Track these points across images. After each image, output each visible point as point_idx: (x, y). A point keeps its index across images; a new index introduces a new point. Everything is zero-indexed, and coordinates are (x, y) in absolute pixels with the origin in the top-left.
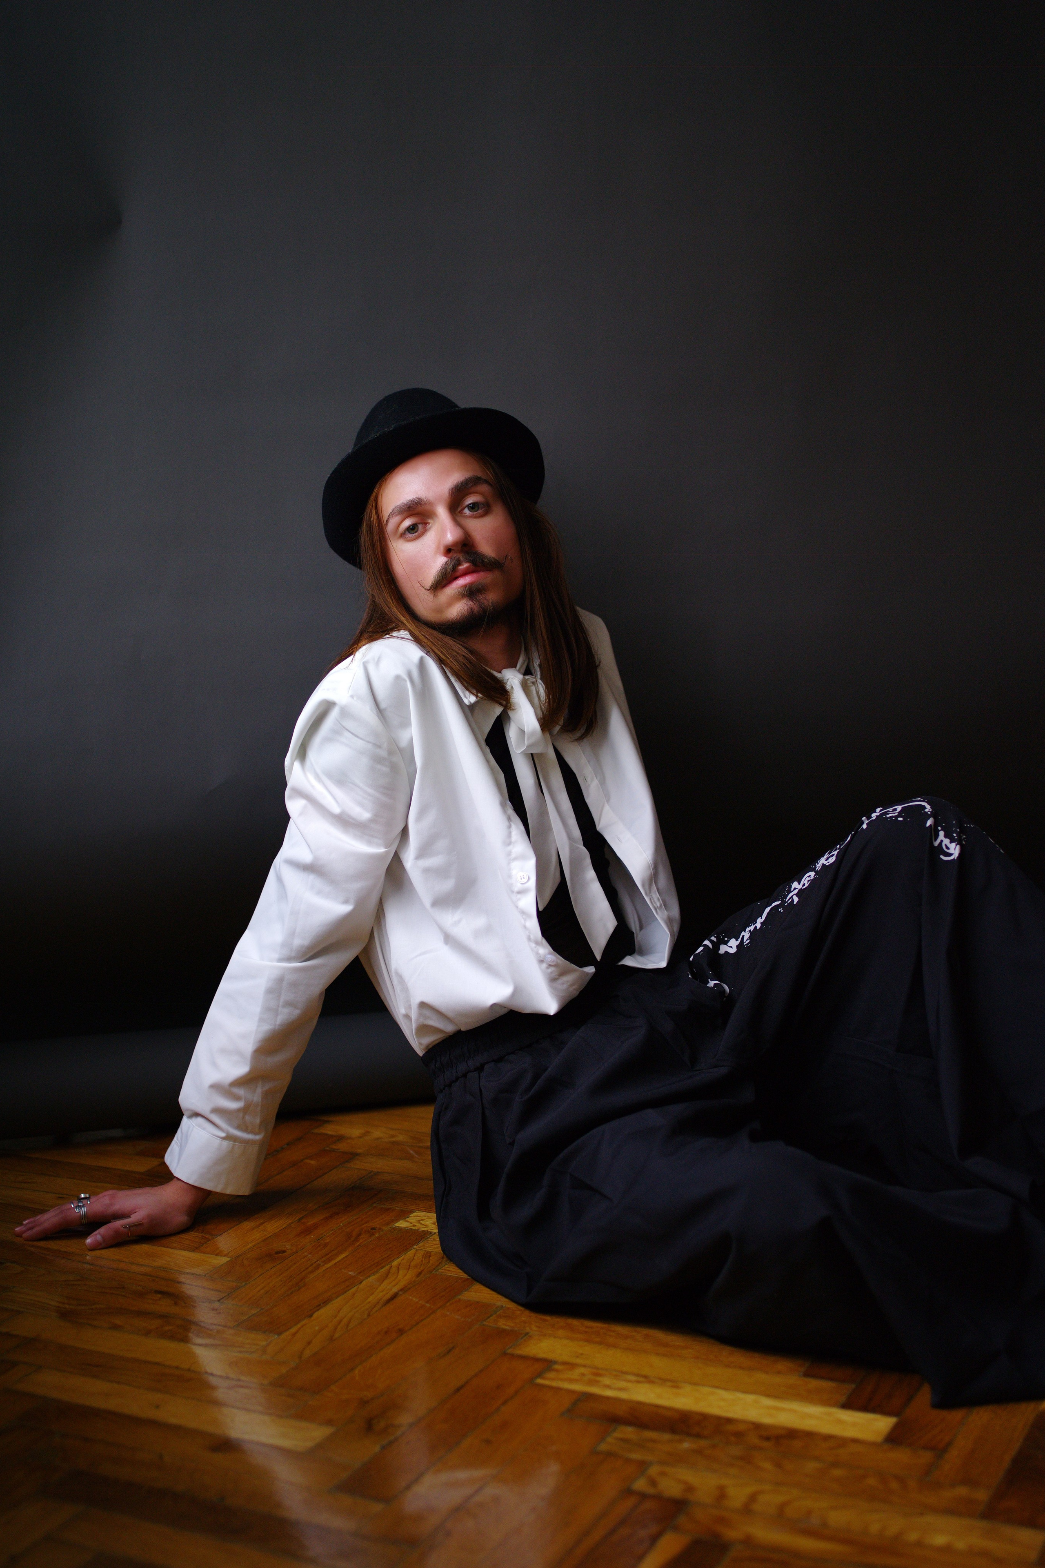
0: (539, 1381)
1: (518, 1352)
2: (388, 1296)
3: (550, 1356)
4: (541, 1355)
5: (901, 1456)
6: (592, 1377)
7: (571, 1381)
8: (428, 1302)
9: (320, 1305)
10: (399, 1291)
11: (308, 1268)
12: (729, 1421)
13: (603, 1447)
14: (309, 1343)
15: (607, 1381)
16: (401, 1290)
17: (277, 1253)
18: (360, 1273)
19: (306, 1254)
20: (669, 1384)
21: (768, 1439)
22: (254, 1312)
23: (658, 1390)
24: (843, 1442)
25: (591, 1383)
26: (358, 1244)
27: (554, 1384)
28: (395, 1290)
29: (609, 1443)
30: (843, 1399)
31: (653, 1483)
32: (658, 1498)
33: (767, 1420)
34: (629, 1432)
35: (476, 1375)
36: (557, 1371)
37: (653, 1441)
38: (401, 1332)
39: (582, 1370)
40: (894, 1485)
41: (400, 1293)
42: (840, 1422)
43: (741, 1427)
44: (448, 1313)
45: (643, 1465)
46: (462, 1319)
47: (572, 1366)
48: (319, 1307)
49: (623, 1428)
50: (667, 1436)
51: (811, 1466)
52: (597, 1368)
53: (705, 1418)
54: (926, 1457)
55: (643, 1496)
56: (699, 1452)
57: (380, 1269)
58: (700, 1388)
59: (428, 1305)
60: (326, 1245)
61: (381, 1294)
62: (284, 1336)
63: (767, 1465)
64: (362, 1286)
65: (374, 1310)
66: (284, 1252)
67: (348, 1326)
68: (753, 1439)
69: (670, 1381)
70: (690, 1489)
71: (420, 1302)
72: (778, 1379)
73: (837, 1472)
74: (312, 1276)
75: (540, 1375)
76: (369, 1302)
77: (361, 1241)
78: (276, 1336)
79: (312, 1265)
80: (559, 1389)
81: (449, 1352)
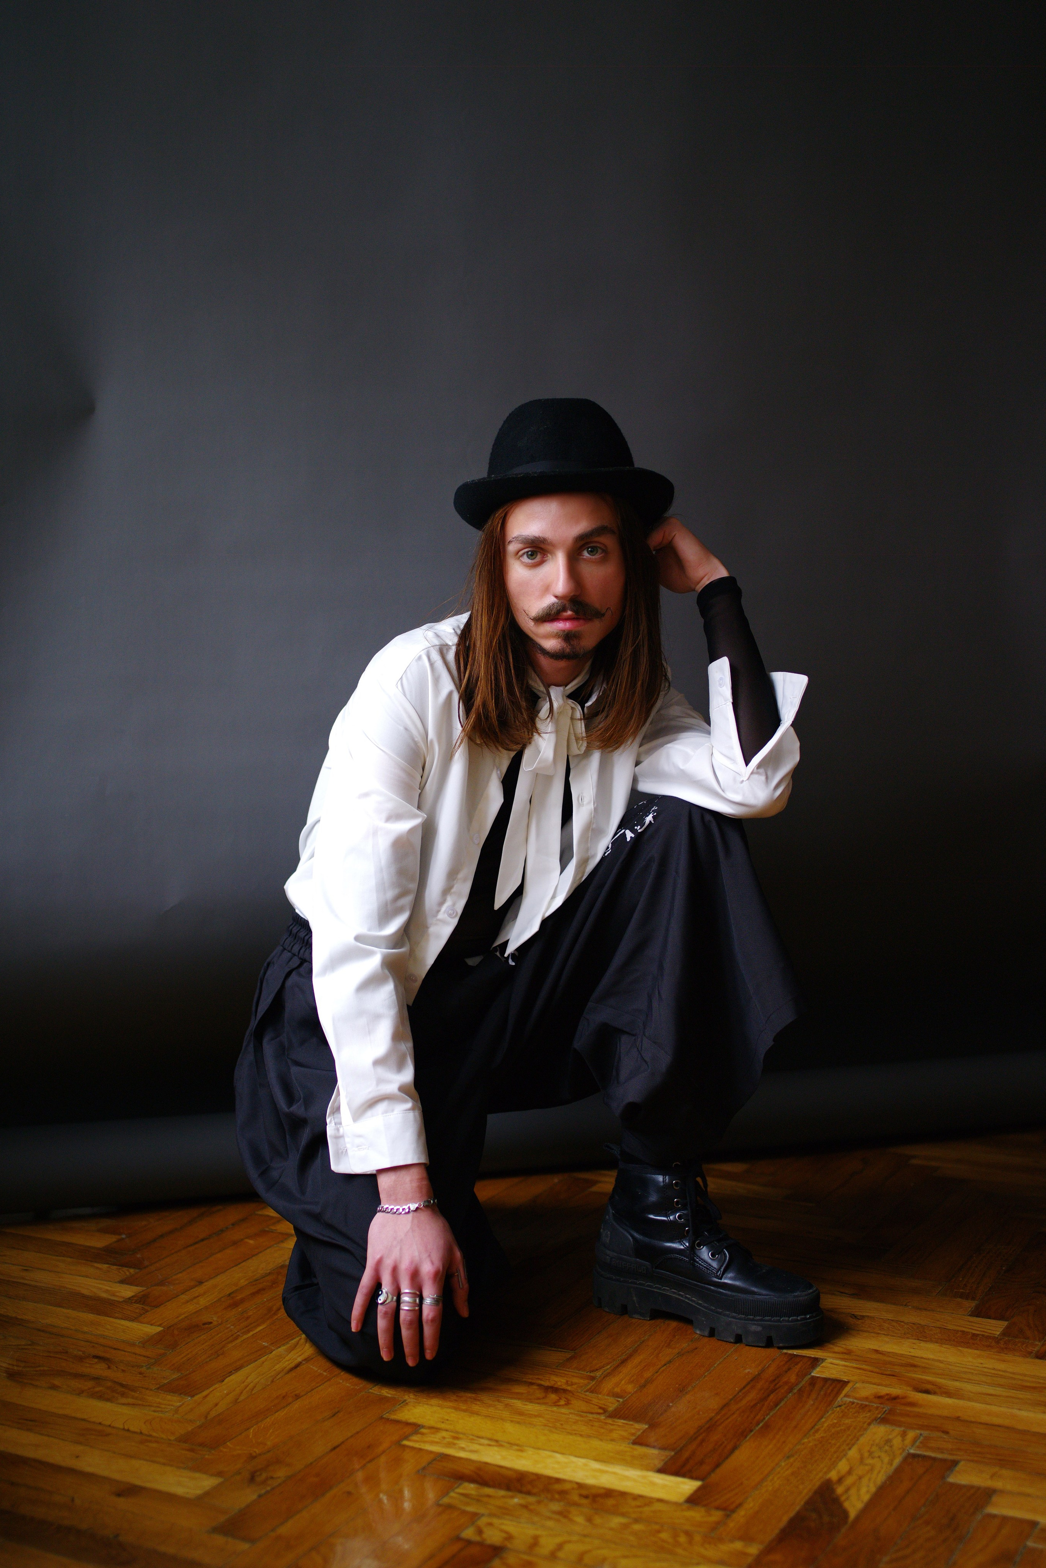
0: (405, 1442)
1: (393, 1417)
2: (292, 1365)
3: (419, 1421)
4: (412, 1420)
5: (697, 1514)
6: (451, 1440)
7: (432, 1443)
8: (325, 1371)
9: (232, 1372)
10: (303, 1361)
11: (228, 1338)
12: (558, 1481)
13: (446, 1500)
14: (216, 1405)
15: (462, 1444)
16: (305, 1360)
17: (204, 1324)
18: (273, 1343)
19: (229, 1325)
20: (516, 1447)
21: (586, 1497)
22: (175, 1376)
23: (504, 1452)
24: (647, 1501)
25: (450, 1445)
26: (276, 1317)
27: (417, 1445)
28: (299, 1359)
29: (453, 1497)
30: (659, 1464)
31: (480, 1532)
32: (481, 1544)
33: (590, 1481)
34: (470, 1488)
35: (352, 1436)
36: (423, 1434)
37: (489, 1496)
38: (297, 1397)
39: (444, 1434)
40: (682, 1539)
41: (304, 1362)
42: (653, 1484)
43: (567, 1486)
44: (341, 1381)
45: (475, 1516)
46: (352, 1387)
47: (436, 1430)
48: (230, 1374)
49: (466, 1484)
50: (502, 1493)
51: (616, 1521)
52: (457, 1432)
53: (538, 1477)
54: (717, 1516)
55: (469, 1542)
56: (525, 1507)
57: (290, 1341)
58: (541, 1452)
59: (325, 1374)
60: (248, 1318)
61: (287, 1363)
62: (196, 1397)
63: (580, 1519)
64: (271, 1356)
65: (278, 1377)
66: (211, 1323)
67: (252, 1390)
68: (575, 1498)
69: (517, 1445)
70: (509, 1537)
71: (319, 1371)
72: (610, 1447)
73: (637, 1527)
74: (230, 1345)
75: (406, 1438)
76: (275, 1370)
77: (279, 1315)
78: (190, 1398)
79: (232, 1335)
80: (420, 1450)
81: (334, 1415)
